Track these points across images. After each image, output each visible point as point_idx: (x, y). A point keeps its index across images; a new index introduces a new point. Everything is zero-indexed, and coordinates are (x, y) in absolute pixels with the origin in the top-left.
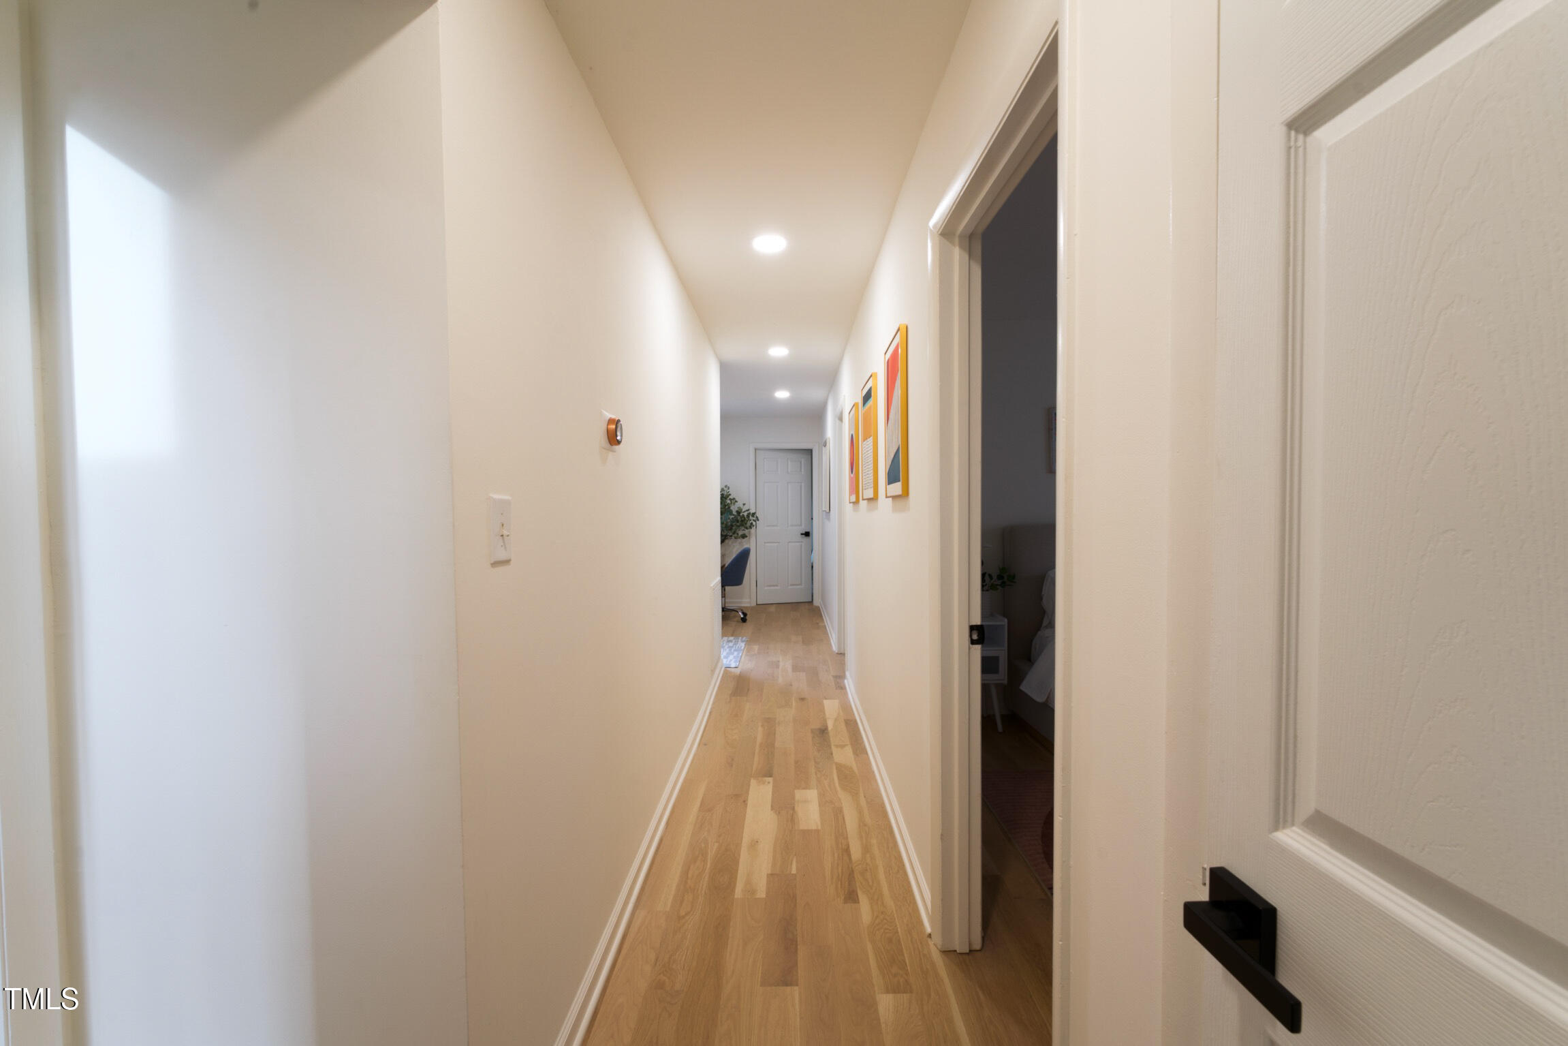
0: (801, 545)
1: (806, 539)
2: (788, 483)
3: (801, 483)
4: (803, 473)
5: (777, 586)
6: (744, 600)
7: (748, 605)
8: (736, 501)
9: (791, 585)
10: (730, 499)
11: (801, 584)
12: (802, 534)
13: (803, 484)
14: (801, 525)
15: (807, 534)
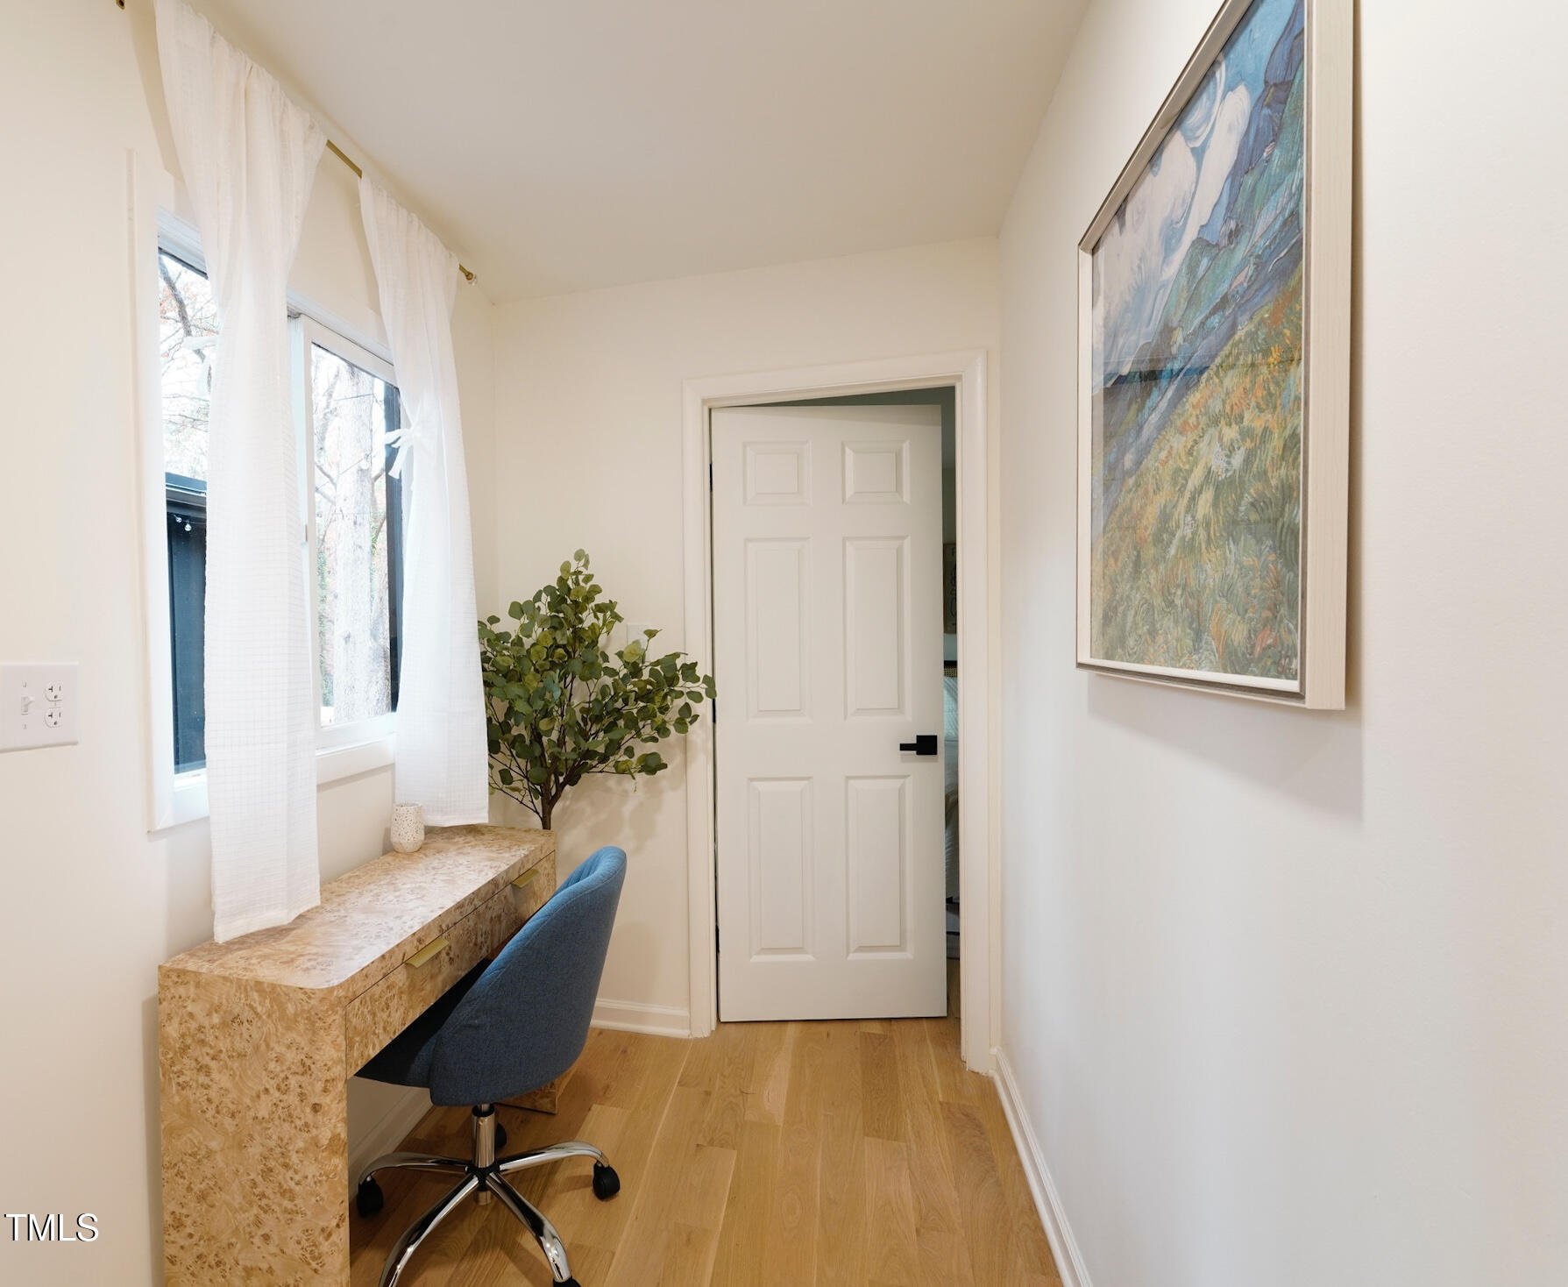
0: (901, 793)
1: (929, 770)
2: (845, 540)
3: (903, 538)
4: (906, 496)
5: (800, 950)
6: (655, 1009)
7: (681, 1033)
8: (617, 618)
9: (861, 949)
10: (600, 608)
11: (900, 947)
12: (904, 747)
13: (907, 543)
14: (900, 708)
15: (925, 746)
